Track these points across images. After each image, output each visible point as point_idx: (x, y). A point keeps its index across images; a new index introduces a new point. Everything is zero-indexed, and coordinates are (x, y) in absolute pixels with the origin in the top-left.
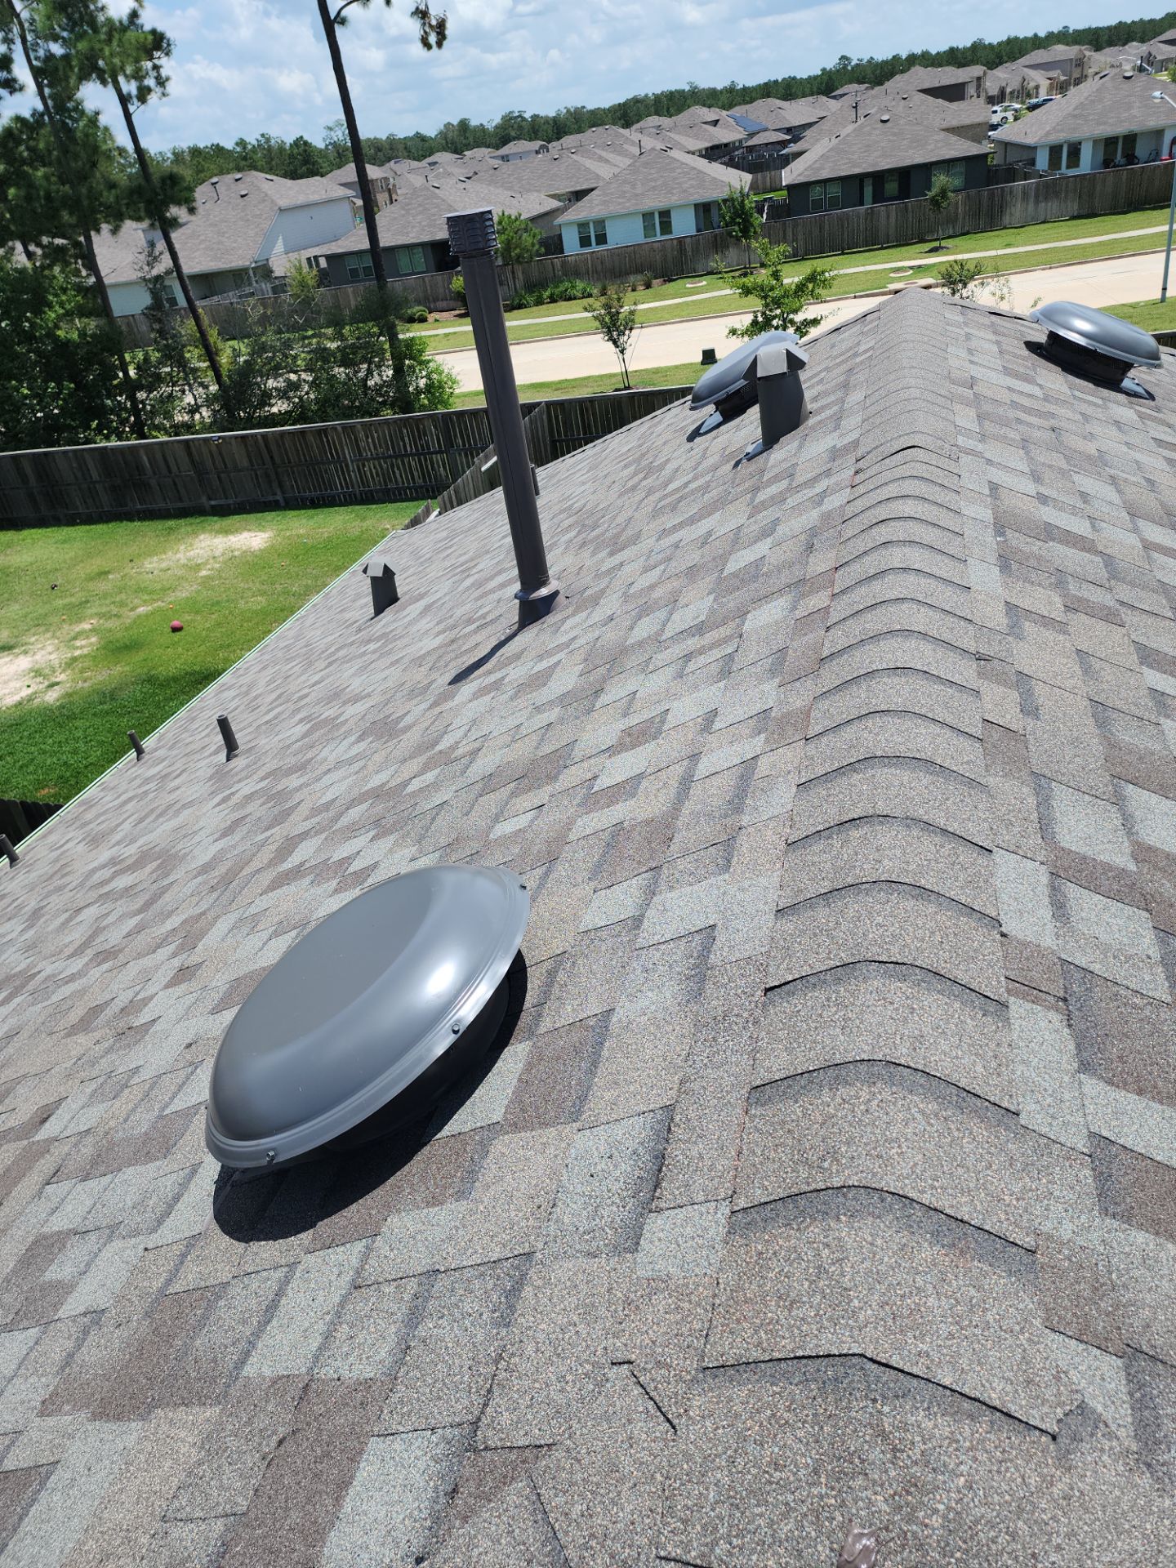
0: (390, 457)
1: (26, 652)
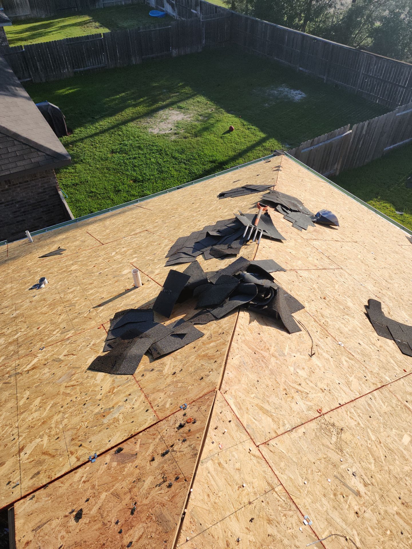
0: (379, 79)
1: (184, 113)
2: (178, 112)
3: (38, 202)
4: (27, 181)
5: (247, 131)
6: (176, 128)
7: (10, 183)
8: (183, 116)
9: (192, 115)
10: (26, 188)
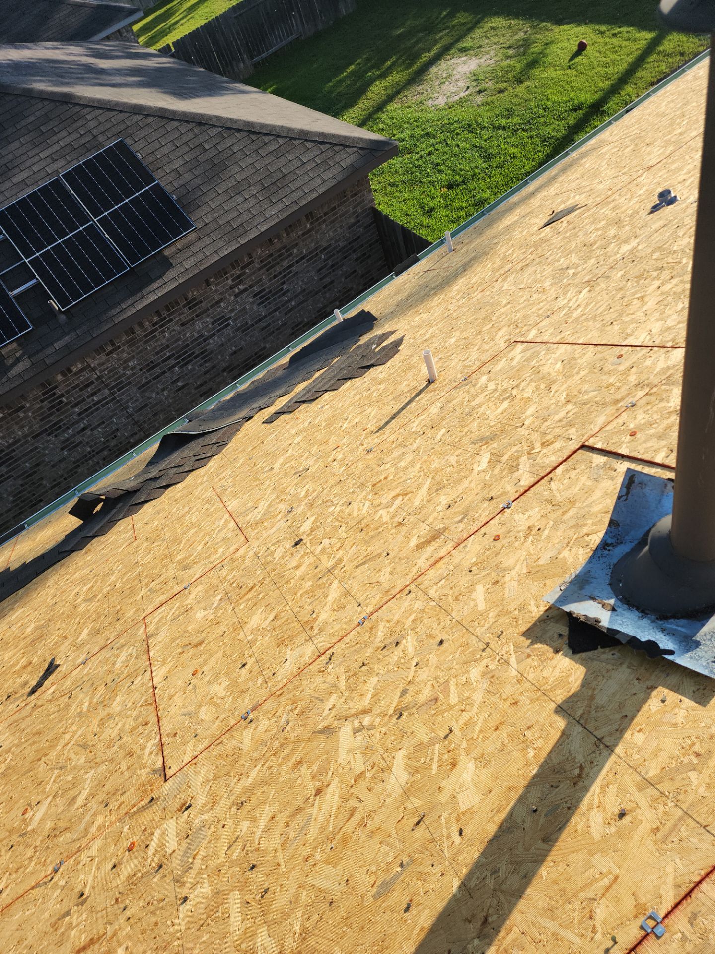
1: (476, 55)
2: (465, 58)
3: (349, 244)
4: (334, 208)
5: (614, 40)
6: (475, 84)
7: (312, 218)
8: (477, 61)
9: (492, 53)
10: (333, 221)
